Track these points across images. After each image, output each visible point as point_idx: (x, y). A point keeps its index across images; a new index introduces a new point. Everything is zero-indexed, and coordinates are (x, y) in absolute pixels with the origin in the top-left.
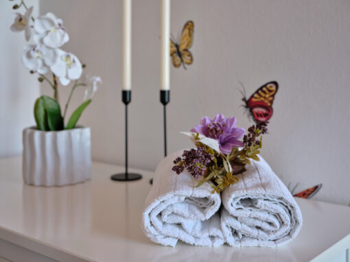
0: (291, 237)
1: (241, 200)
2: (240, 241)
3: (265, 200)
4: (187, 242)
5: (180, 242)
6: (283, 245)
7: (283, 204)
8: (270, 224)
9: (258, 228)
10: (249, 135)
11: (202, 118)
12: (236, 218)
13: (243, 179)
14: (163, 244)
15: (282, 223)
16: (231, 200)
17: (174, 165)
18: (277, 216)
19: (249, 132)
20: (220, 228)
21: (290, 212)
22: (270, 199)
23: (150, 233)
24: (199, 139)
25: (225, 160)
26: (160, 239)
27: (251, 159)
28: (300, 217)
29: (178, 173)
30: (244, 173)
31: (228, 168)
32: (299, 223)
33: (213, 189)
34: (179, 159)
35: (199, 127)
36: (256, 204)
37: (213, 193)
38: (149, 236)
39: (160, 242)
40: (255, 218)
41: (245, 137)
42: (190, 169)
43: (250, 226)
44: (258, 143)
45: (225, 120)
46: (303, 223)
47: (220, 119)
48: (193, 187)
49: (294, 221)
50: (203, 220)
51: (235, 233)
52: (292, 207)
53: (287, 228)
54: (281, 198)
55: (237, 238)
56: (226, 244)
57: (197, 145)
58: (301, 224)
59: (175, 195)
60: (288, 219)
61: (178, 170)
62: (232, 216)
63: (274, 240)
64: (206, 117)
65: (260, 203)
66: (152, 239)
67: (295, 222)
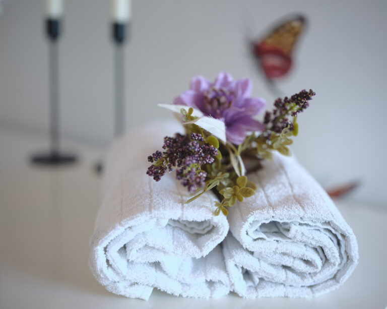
0: (338, 282)
1: (263, 225)
2: (256, 288)
4: (169, 292)
5: (157, 291)
6: (321, 294)
7: (330, 231)
8: (307, 262)
9: (285, 267)
10: (275, 112)
11: (194, 79)
12: (252, 253)
13: (263, 188)
14: (128, 295)
15: (326, 260)
16: (246, 226)
18: (320, 250)
20: (225, 268)
21: (339, 244)
22: (310, 223)
26: (122, 288)
33: (215, 208)
34: (158, 154)
35: (188, 95)
36: (288, 230)
37: (216, 213)
39: (123, 293)
41: (267, 115)
43: (272, 265)
45: (233, 85)
47: (226, 82)
48: (182, 202)
50: (198, 256)
52: (343, 236)
54: (329, 223)
55: (251, 284)
56: (233, 293)
58: (356, 262)
59: (151, 218)
60: (337, 254)
62: (247, 250)
63: (311, 287)
64: (201, 78)
65: (294, 229)
66: (109, 289)
67: (347, 258)
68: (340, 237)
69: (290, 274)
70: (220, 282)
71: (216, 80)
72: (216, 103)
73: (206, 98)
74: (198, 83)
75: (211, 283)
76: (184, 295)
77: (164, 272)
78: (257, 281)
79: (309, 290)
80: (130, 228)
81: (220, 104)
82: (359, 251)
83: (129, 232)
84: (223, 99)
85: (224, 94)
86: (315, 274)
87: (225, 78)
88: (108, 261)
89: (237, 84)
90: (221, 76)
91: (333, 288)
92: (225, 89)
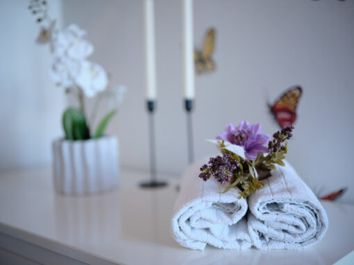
0: (317, 239)
1: (268, 205)
2: (267, 244)
3: (291, 204)
4: (215, 246)
5: (209, 246)
6: (309, 247)
7: (309, 208)
8: (297, 227)
9: (284, 231)
10: (274, 141)
11: (227, 126)
12: (263, 222)
13: (269, 185)
14: (192, 247)
15: (308, 226)
16: (257, 205)
17: (201, 172)
18: (303, 219)
19: (274, 138)
20: (247, 232)
21: (316, 215)
22: (296, 203)
23: (180, 238)
24: (224, 146)
25: (251, 166)
26: (189, 244)
27: (276, 165)
28: (326, 220)
29: (205, 179)
30: (269, 178)
31: (254, 173)
32: (325, 226)
33: (239, 195)
34: (205, 166)
35: (224, 134)
36: (282, 208)
37: (239, 198)
38: (178, 240)
39: (189, 246)
40: (281, 222)
41: (270, 143)
42: (217, 176)
43: (277, 230)
44: (284, 149)
45: (250, 127)
46: (329, 225)
47: (245, 126)
48: (220, 193)
49: (320, 223)
50: (231, 224)
51: (262, 236)
52: (318, 210)
53: (313, 231)
54: (307, 202)
55: (264, 242)
56: (253, 247)
57: (223, 152)
58: (327, 226)
59: (202, 201)
60: (314, 222)
61: (205, 177)
62: (259, 220)
63: (301, 243)
64: (231, 125)
65: (287, 207)
66: (182, 244)
67: (321, 225)
68: (316, 211)
69: (287, 235)
70: (245, 240)
71: (240, 125)
72: (239, 138)
73: (234, 135)
74: (230, 127)
75: (240, 241)
76: (224, 248)
77: (212, 234)
78: (268, 240)
79: (299, 245)
80: (191, 208)
81: (242, 138)
82: (329, 220)
83: (191, 210)
84: (243, 135)
85: (244, 132)
86: (302, 234)
87: (245, 124)
88: (180, 228)
89: (252, 127)
90: (243, 123)
91: (315, 243)
92: (245, 130)
